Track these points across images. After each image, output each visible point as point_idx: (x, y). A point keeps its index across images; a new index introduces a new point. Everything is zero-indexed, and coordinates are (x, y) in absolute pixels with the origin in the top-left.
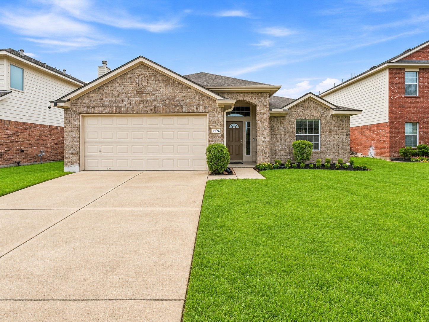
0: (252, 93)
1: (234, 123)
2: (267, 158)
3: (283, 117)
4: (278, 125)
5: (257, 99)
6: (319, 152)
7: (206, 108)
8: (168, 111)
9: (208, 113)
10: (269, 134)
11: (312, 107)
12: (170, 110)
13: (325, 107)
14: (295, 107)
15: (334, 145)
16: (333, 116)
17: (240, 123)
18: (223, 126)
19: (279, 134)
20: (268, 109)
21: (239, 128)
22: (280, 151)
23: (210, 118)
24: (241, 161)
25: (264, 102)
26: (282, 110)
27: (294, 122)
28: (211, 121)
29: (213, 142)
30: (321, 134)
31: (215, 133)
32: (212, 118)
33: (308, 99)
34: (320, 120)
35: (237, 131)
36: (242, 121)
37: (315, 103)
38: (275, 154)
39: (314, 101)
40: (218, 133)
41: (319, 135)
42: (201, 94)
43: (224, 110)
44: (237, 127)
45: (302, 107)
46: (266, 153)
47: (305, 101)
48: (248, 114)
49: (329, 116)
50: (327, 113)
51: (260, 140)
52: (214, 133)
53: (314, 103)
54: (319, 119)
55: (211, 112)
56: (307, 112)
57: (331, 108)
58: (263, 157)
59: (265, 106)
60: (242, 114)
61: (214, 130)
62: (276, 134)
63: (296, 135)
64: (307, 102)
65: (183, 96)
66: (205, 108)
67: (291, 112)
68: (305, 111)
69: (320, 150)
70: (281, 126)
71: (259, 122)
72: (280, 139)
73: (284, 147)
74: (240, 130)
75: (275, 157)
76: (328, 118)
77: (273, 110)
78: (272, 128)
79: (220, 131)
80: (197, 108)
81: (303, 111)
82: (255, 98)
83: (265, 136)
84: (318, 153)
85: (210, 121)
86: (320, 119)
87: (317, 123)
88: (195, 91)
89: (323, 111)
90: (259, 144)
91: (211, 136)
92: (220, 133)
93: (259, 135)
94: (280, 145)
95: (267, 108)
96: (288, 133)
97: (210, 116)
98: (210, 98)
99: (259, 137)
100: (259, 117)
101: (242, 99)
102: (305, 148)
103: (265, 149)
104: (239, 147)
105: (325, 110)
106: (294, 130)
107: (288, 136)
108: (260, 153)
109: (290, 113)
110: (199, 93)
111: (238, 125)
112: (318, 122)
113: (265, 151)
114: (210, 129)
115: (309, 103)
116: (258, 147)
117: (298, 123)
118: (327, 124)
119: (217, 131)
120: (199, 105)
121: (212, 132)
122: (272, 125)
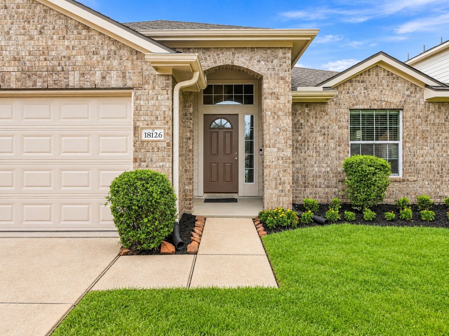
0: (252, 49)
1: (221, 118)
2: (285, 196)
3: (322, 103)
4: (312, 121)
5: (263, 63)
6: (399, 179)
7: (127, 77)
8: (29, 84)
9: (132, 89)
10: (290, 142)
11: (386, 84)
12: (35, 82)
13: (412, 84)
14: (349, 84)
15: (432, 164)
16: (431, 101)
17: (233, 118)
18: (170, 123)
19: (314, 140)
20: (289, 86)
21: (232, 128)
22: (315, 177)
23: (138, 102)
24: (235, 196)
25: (278, 70)
26: (320, 88)
27: (346, 117)
28: (141, 110)
29: (144, 161)
30: (405, 142)
31: (151, 139)
32: (142, 103)
33: (376, 66)
34: (401, 112)
35: (228, 135)
36: (238, 115)
37: (392, 74)
38: (305, 183)
39: (388, 72)
40: (158, 138)
41: (400, 143)
42: (115, 41)
43: (175, 83)
44: (228, 125)
45: (362, 84)
46: (284, 183)
47: (369, 71)
48: (249, 101)
49: (422, 103)
50: (418, 96)
51: (270, 154)
52: (147, 139)
53: (388, 75)
54: (398, 110)
55: (140, 87)
56: (374, 94)
57: (427, 86)
58: (276, 192)
59: (282, 78)
60: (238, 99)
61: (147, 131)
62: (306, 140)
63: (350, 142)
64: (374, 73)
65: (68, 47)
66: (124, 77)
67: (339, 93)
68: (370, 92)
69: (401, 176)
70: (317, 124)
71: (269, 113)
72: (316, 153)
73: (323, 170)
74: (233, 131)
75: (305, 190)
76: (420, 107)
77: (299, 89)
78: (297, 127)
79: (162, 134)
80: (104, 78)
81: (366, 91)
82: (259, 61)
83: (281, 146)
84: (396, 181)
85: (138, 109)
86: (402, 109)
87: (395, 118)
88: (100, 34)
89: (408, 93)
90: (267, 163)
91: (139, 145)
92: (162, 138)
93: (267, 142)
94: (316, 165)
95: (286, 82)
96: (332, 138)
97: (137, 99)
98: (137, 52)
99: (268, 149)
100: (268, 103)
101: (229, 62)
102: (374, 174)
103: (281, 175)
104: (231, 166)
105: (412, 89)
106: (346, 132)
107: (333, 145)
108: (270, 184)
109: (337, 96)
110: (110, 38)
111: (228, 121)
112: (397, 116)
113: (280, 179)
114: (136, 128)
115: (377, 75)
116: (266, 171)
117: (354, 119)
118: (417, 120)
119: (154, 135)
120: (109, 69)
121: (143, 138)
122: (298, 121)
